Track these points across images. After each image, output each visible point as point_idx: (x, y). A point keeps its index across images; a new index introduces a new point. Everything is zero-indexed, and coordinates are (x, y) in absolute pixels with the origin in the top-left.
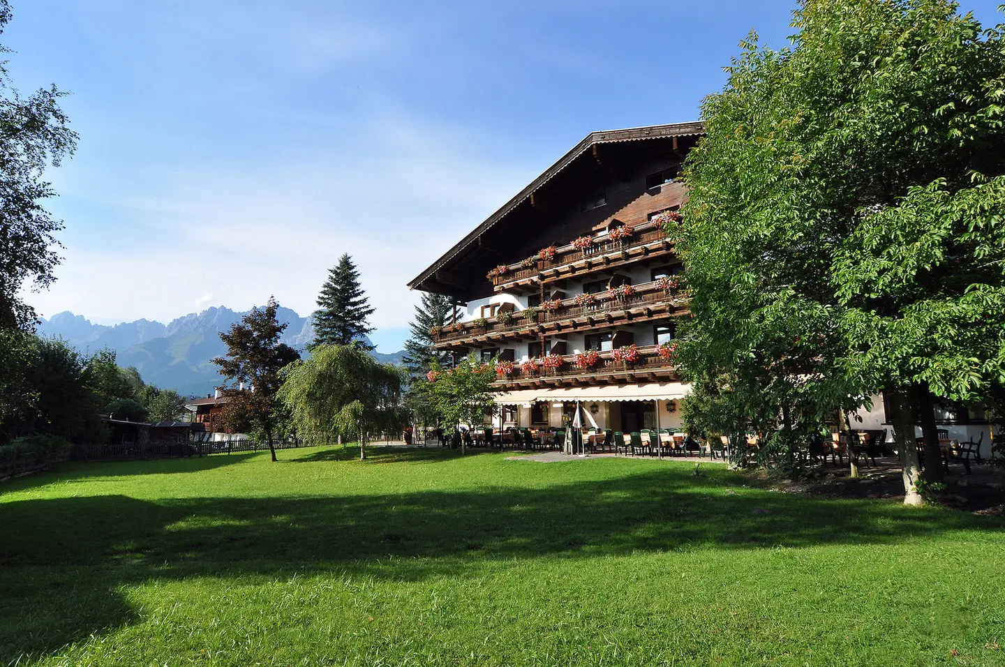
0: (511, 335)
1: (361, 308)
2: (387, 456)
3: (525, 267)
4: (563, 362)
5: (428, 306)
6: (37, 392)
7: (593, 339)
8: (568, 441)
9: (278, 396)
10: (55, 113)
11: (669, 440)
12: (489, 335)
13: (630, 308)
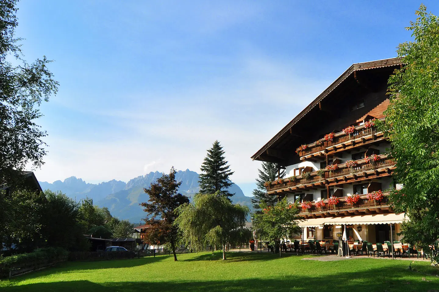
0: (310, 186)
1: (226, 172)
2: (237, 257)
3: (317, 146)
4: (339, 201)
5: (266, 169)
6: (40, 224)
7: (358, 187)
8: (340, 249)
9: (174, 224)
10: (45, 72)
11: (399, 248)
12: (298, 186)
13: (377, 169)
